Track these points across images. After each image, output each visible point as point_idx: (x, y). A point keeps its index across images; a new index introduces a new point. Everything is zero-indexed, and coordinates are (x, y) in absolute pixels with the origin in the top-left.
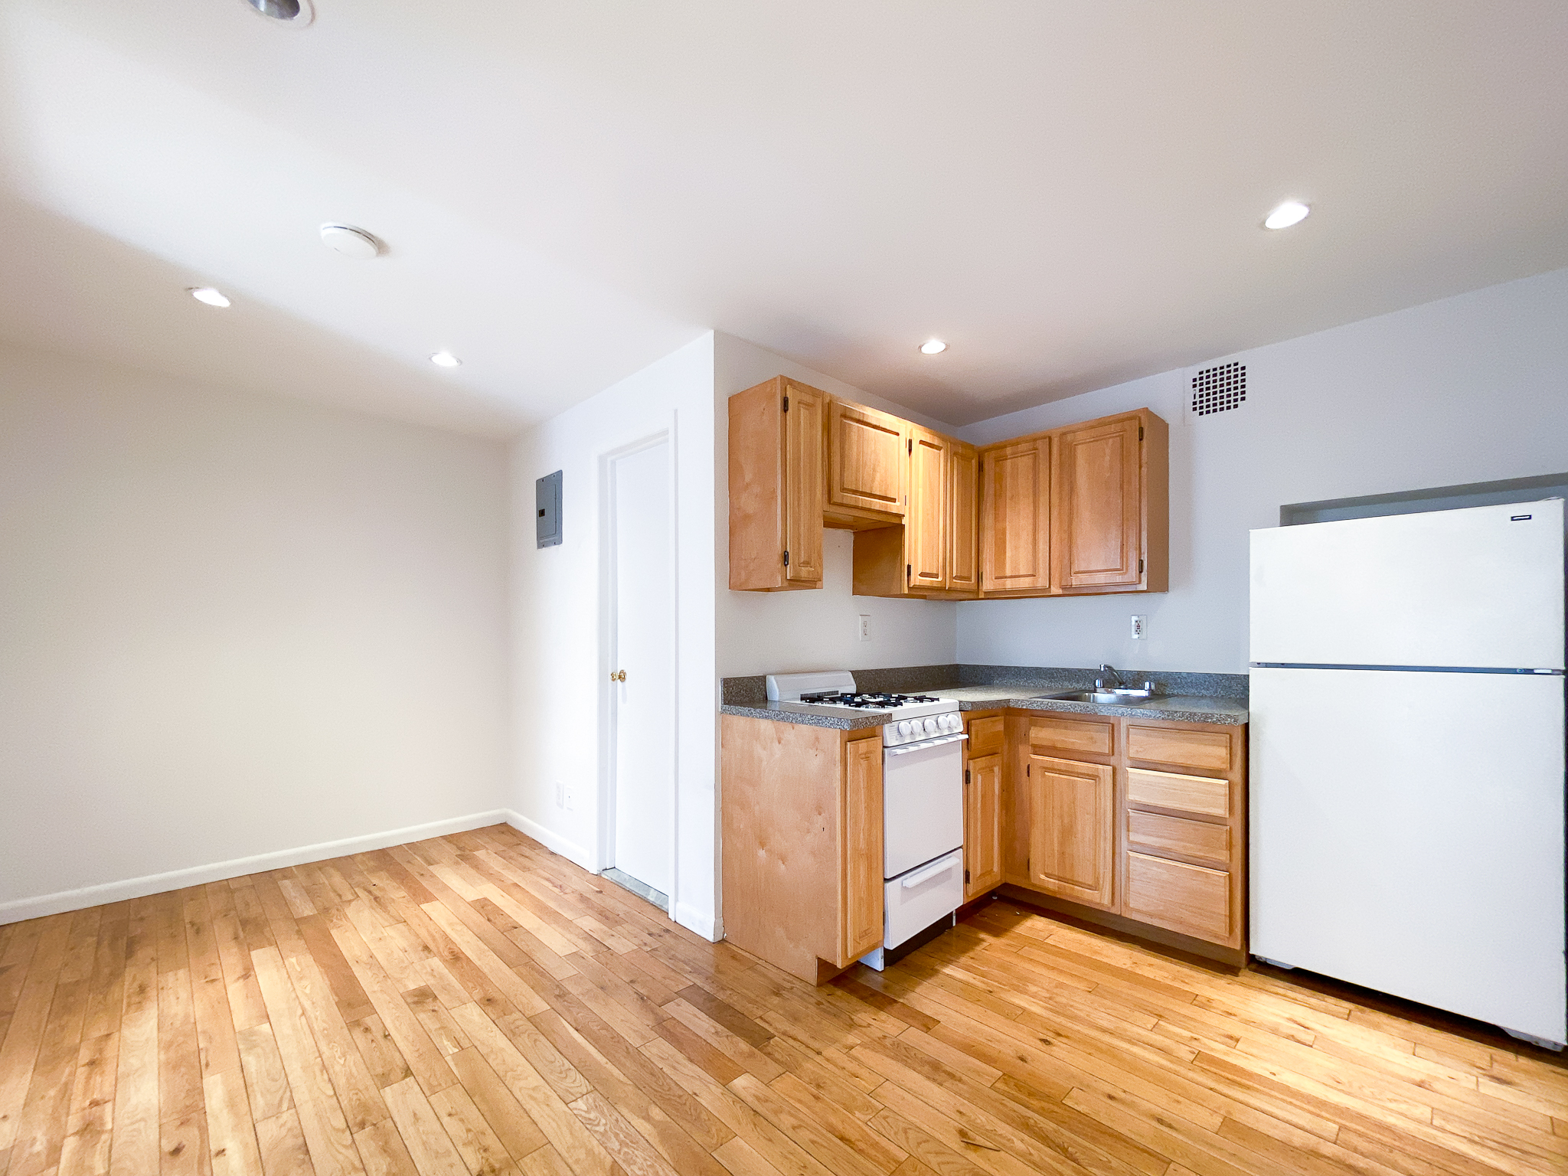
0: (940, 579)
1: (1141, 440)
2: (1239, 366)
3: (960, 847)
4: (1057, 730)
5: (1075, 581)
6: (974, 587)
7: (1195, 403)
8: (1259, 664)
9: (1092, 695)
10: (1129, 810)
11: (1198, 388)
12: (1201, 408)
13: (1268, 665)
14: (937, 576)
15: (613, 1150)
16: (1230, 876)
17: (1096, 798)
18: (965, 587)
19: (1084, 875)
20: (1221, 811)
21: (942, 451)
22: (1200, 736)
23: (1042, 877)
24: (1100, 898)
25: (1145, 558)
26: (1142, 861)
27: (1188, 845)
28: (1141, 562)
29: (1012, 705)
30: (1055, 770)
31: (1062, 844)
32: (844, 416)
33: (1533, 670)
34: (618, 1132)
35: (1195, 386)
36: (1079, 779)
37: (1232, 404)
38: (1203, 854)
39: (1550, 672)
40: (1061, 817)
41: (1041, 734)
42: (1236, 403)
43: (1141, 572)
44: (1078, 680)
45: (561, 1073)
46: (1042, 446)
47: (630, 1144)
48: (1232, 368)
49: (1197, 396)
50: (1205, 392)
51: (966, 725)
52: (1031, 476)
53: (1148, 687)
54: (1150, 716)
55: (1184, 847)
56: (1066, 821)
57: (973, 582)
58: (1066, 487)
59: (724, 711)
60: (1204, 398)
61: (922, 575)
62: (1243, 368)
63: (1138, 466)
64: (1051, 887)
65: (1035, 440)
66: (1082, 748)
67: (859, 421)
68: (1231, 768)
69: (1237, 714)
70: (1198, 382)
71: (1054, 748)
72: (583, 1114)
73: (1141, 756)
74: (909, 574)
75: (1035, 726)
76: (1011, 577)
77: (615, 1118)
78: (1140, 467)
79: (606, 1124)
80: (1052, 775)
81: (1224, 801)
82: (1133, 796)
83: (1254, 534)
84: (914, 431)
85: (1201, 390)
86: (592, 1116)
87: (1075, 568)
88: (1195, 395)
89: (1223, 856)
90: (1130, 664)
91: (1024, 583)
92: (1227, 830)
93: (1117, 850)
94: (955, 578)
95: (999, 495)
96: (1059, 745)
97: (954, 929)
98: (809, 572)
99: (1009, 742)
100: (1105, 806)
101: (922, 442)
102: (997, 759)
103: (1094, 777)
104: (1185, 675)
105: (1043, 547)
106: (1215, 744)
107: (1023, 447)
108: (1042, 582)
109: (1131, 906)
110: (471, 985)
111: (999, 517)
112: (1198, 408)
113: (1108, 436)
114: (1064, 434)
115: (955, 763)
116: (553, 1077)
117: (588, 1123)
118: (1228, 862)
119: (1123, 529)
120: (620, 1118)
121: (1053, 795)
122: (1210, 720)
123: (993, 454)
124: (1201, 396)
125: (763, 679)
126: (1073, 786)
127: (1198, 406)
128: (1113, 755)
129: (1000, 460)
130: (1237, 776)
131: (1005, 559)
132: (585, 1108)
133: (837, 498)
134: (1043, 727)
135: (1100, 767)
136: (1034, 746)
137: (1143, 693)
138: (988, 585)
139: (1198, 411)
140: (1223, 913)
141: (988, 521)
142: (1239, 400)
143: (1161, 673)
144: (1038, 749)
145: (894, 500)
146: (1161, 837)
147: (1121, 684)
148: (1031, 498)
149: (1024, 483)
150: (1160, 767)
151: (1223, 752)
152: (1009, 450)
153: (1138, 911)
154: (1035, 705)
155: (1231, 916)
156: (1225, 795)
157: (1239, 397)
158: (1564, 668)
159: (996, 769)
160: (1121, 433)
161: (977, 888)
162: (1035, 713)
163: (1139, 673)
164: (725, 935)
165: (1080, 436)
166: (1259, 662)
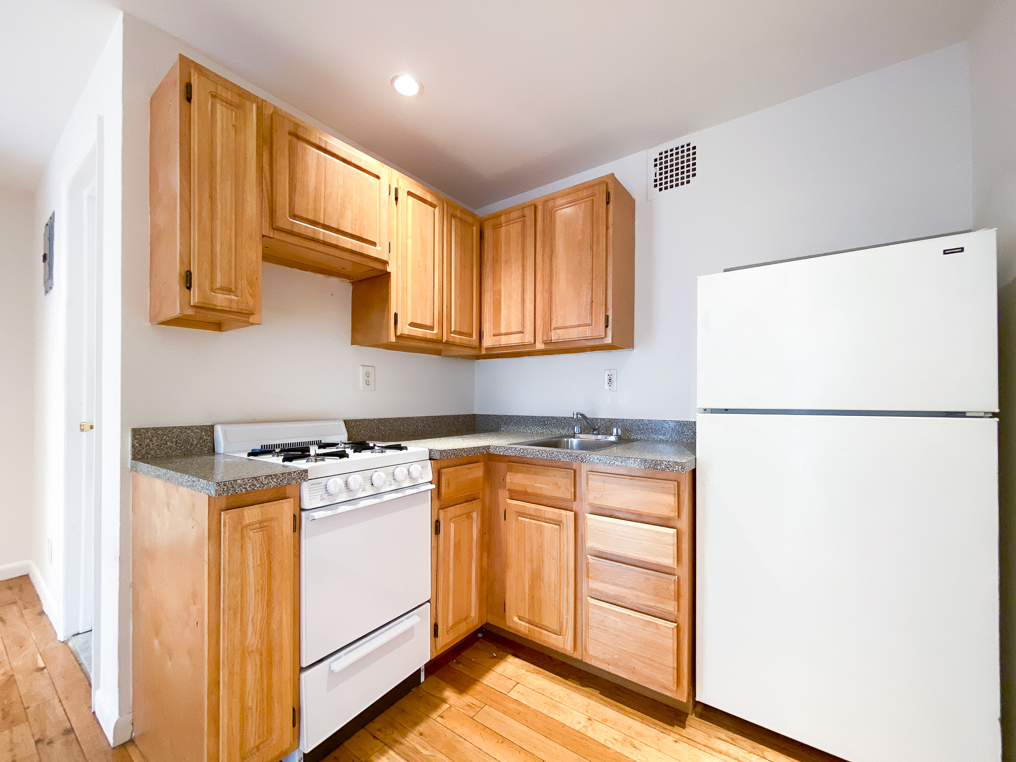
0: (435, 331)
1: (608, 203)
2: (691, 147)
3: (428, 601)
4: (528, 476)
5: (555, 336)
6: (476, 343)
7: (656, 181)
8: (705, 410)
9: (570, 440)
10: (589, 556)
11: (658, 167)
12: (661, 184)
13: (714, 411)
14: (432, 328)
16: (678, 627)
17: (560, 544)
18: (465, 342)
19: (550, 621)
20: (669, 561)
21: (437, 210)
22: (651, 483)
23: (516, 619)
24: (563, 643)
25: (610, 313)
26: (601, 608)
27: (641, 594)
28: (607, 318)
29: (491, 451)
30: (525, 514)
31: (532, 587)
32: (295, 135)
33: (965, 413)
35: (656, 165)
36: (545, 524)
37: (685, 180)
38: (653, 604)
39: (982, 414)
40: (531, 561)
41: (516, 479)
42: (688, 179)
43: (607, 327)
44: (563, 427)
46: (529, 213)
48: (685, 148)
49: (658, 174)
50: (664, 171)
51: (436, 475)
52: (520, 241)
53: (615, 432)
54: (606, 463)
55: (637, 596)
56: (535, 565)
57: (474, 338)
58: (547, 251)
59: (133, 468)
60: (663, 176)
61: (412, 325)
62: (694, 148)
63: (605, 228)
64: (522, 629)
65: (523, 208)
66: (548, 493)
67: (319, 148)
68: (679, 516)
69: (684, 461)
70: (658, 162)
71: (526, 493)
73: (598, 502)
74: (396, 323)
75: (511, 471)
76: (506, 334)
78: (607, 229)
80: (524, 519)
81: (672, 550)
82: (592, 543)
83: (701, 279)
84: (401, 180)
85: (661, 169)
87: (554, 325)
88: (656, 173)
89: (670, 607)
90: (604, 413)
91: (515, 340)
92: (675, 580)
93: (579, 596)
94: (455, 332)
95: (496, 260)
96: (529, 490)
97: (422, 686)
98: (231, 301)
99: (491, 487)
100: (568, 553)
101: (410, 193)
102: (476, 504)
103: (558, 523)
104: (647, 422)
105: (529, 306)
106: (665, 491)
107: (515, 214)
108: (528, 338)
109: (590, 653)
111: (496, 280)
112: (658, 185)
113: (581, 201)
114: (546, 201)
115: (424, 513)
118: (676, 613)
119: (592, 287)
121: (524, 539)
122: (659, 467)
123: (491, 222)
124: (661, 174)
125: (210, 429)
126: (540, 531)
127: (658, 183)
128: (575, 500)
129: (497, 227)
130: (684, 524)
131: (500, 317)
133: (280, 223)
134: (517, 473)
135: (563, 512)
136: (510, 491)
137: (612, 438)
138: (488, 342)
139: (658, 187)
140: (672, 666)
141: (488, 283)
142: (691, 176)
143: (627, 420)
144: (515, 495)
145: (374, 244)
146: (616, 585)
147: (594, 430)
148: (520, 263)
149: (515, 247)
150: (617, 514)
151: (671, 500)
152: (503, 219)
153: (597, 659)
154: (510, 451)
155: (678, 669)
156: (673, 545)
157: (691, 173)
158: (997, 410)
159: (475, 515)
160: (592, 198)
161: (447, 640)
162: (512, 459)
163: (610, 420)
164: (134, 734)
165: (559, 202)
166: (705, 408)
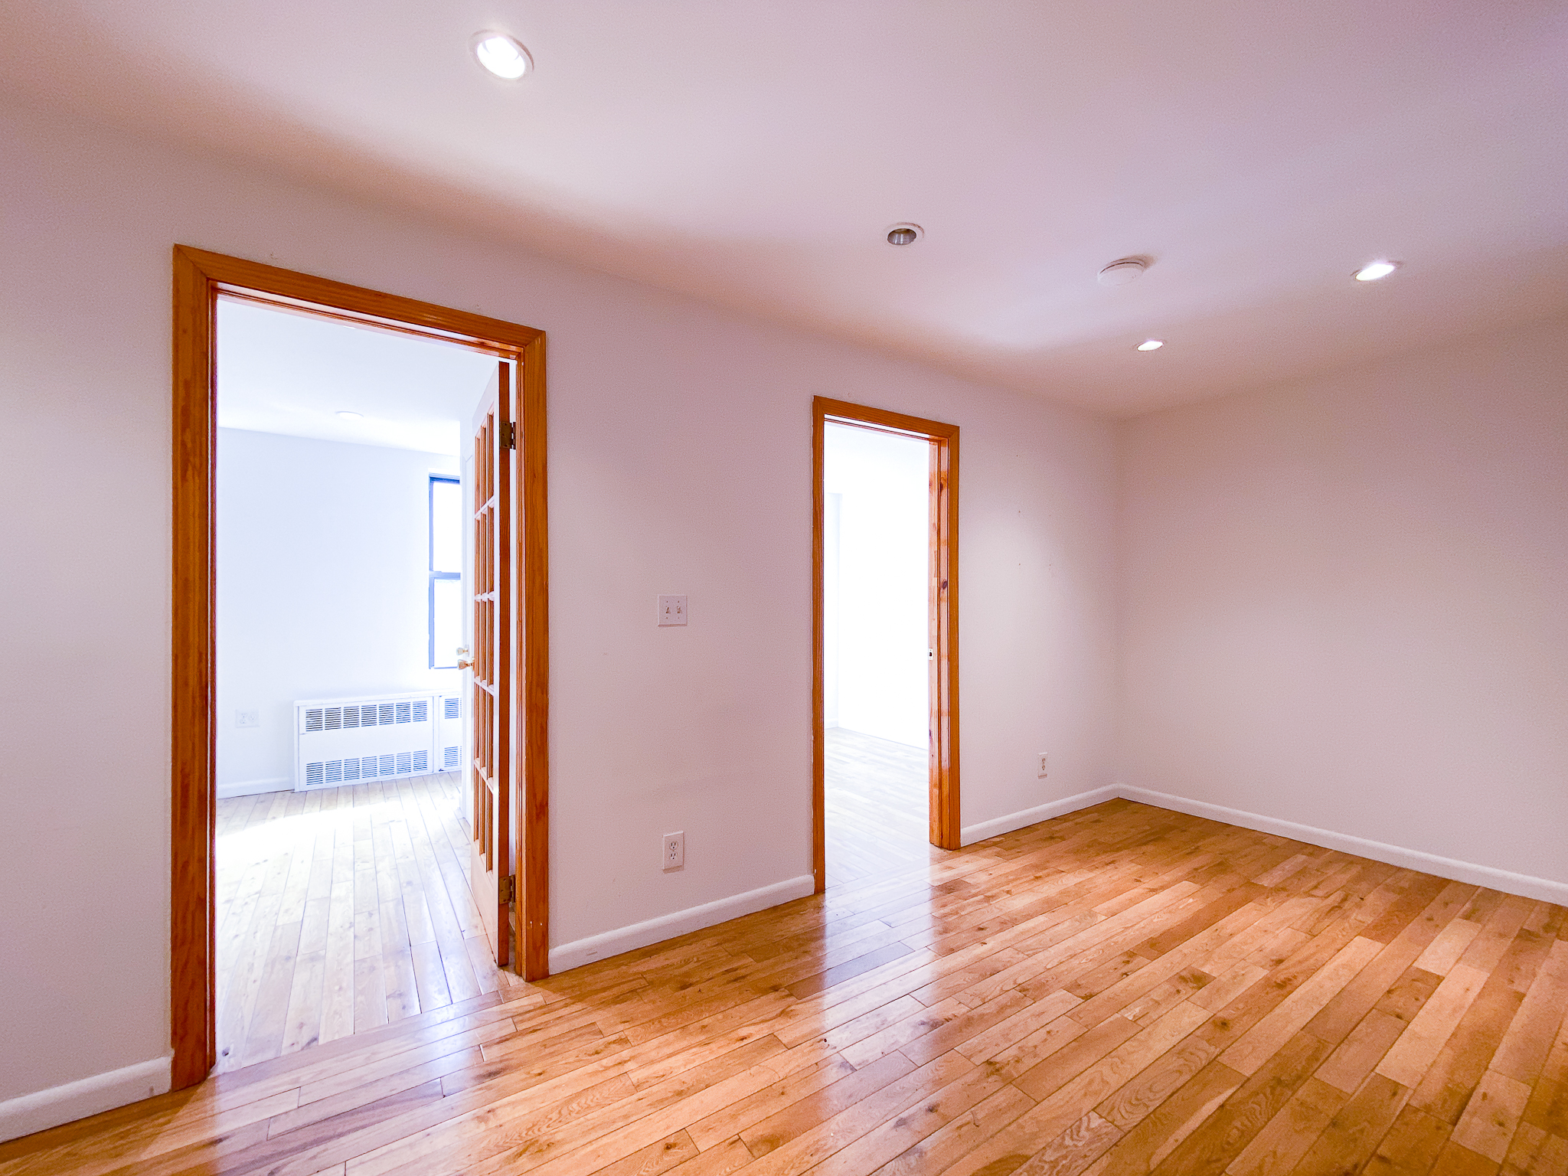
15: (1043, 1155)
34: (1069, 1159)
45: (1137, 1099)
47: (1056, 1170)
72: (1085, 1124)
77: (1088, 1155)
79: (1076, 1146)
86: (1083, 1132)
110: (1241, 1006)
116: (1128, 1093)
117: (1075, 1131)
120: (1090, 1160)
132: (1093, 1126)
